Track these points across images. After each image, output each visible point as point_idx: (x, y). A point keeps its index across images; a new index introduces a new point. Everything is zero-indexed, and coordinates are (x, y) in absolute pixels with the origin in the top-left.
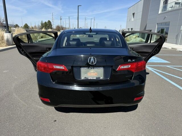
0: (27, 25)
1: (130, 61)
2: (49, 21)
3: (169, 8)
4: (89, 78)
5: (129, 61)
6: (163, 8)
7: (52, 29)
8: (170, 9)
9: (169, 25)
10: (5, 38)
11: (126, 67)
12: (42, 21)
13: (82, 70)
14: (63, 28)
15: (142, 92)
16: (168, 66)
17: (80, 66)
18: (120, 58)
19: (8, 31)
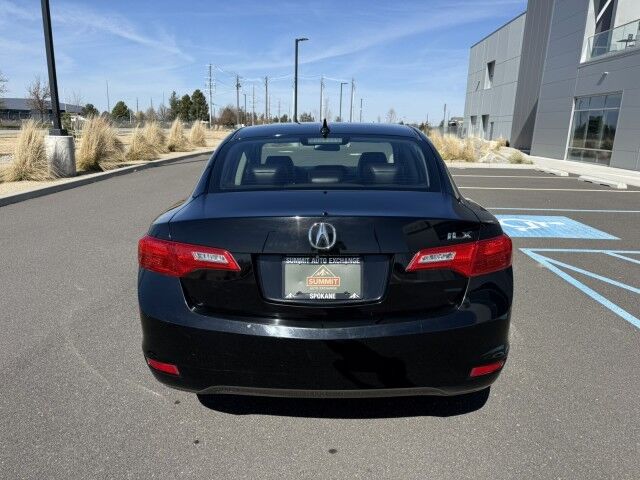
0: (125, 108)
1: (454, 237)
2: (198, 91)
3: (617, 44)
4: (312, 297)
5: (449, 237)
6: (595, 44)
7: (208, 120)
8: (621, 47)
9: (617, 102)
10: (49, 152)
11: (441, 258)
12: (174, 93)
13: (286, 266)
14: (244, 118)
15: (500, 348)
16: (609, 252)
17: (282, 255)
18: (426, 226)
19: (60, 127)
